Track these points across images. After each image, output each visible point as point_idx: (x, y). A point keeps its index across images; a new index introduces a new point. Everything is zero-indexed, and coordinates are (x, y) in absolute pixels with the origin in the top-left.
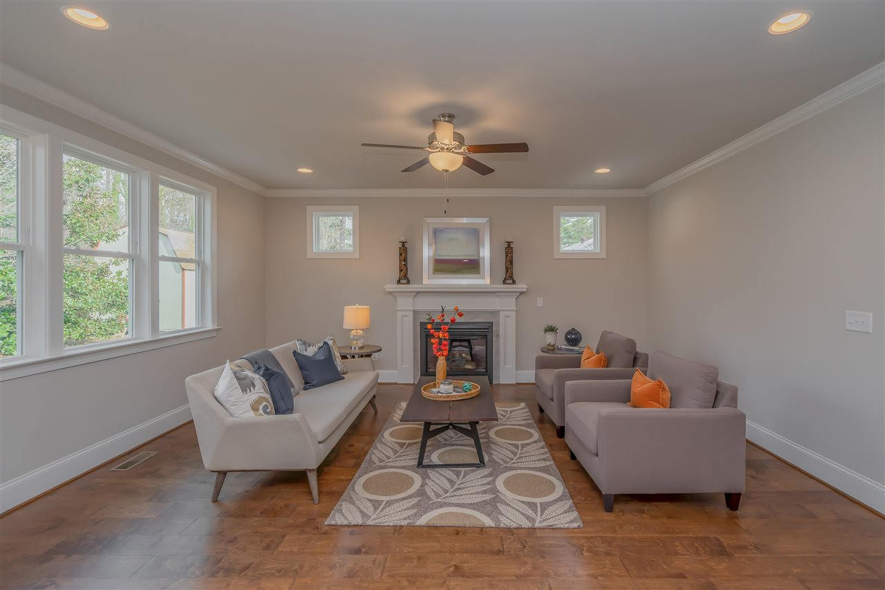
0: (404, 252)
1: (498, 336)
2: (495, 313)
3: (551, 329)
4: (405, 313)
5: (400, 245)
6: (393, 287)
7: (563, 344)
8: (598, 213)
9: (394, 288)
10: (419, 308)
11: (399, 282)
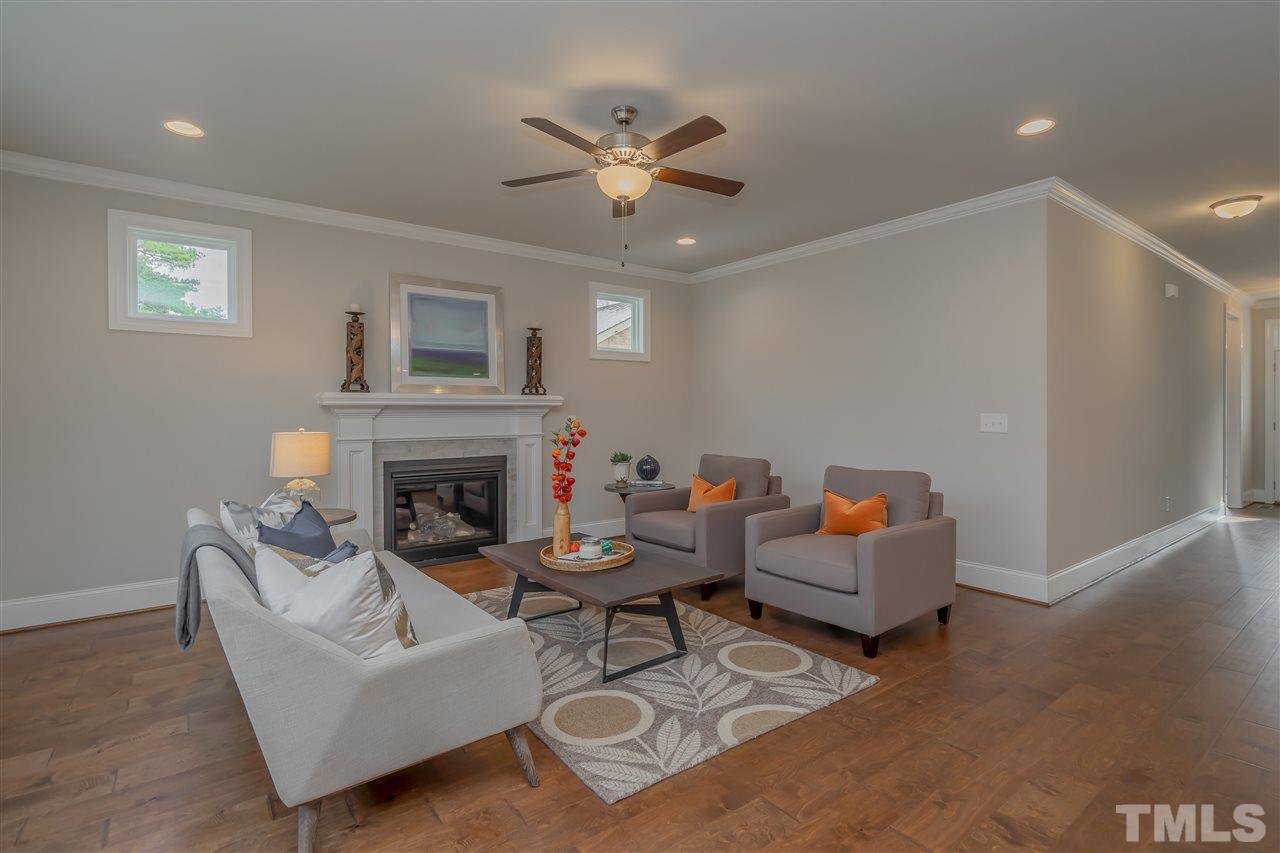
0: (356, 330)
1: (514, 477)
2: (509, 441)
3: (624, 458)
4: (354, 447)
5: (349, 319)
6: (336, 397)
7: (635, 479)
8: (641, 299)
9: (335, 399)
10: (382, 436)
11: (345, 388)
